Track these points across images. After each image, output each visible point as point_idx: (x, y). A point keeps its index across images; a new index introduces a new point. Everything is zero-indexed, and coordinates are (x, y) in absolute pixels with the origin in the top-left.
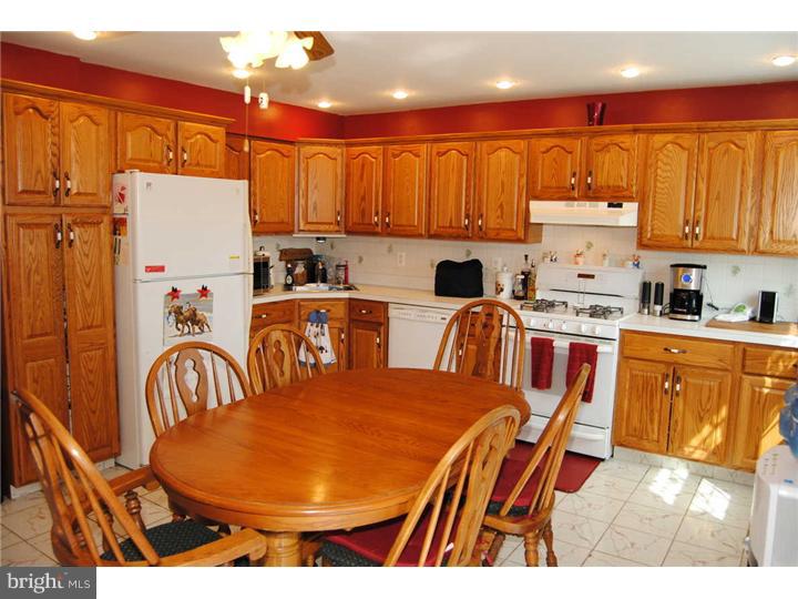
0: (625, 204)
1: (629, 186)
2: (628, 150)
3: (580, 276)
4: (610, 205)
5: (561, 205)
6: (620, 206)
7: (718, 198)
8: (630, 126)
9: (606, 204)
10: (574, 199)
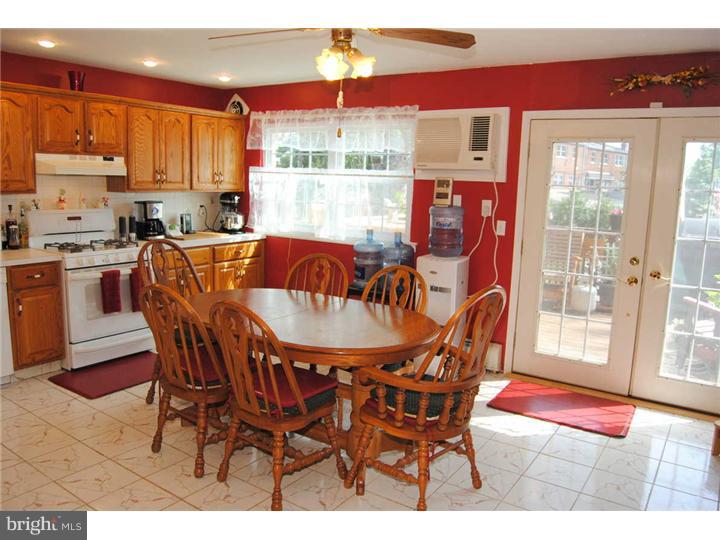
0: (115, 158)
1: (118, 145)
2: (116, 116)
3: (69, 219)
4: (105, 159)
5: (65, 158)
6: (112, 159)
7: (172, 155)
8: (118, 98)
9: (102, 158)
10: (76, 153)
